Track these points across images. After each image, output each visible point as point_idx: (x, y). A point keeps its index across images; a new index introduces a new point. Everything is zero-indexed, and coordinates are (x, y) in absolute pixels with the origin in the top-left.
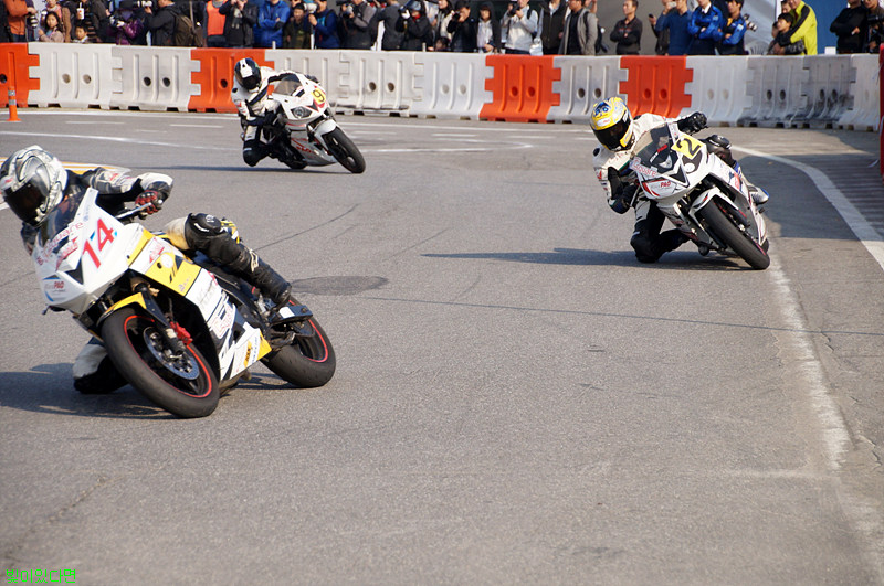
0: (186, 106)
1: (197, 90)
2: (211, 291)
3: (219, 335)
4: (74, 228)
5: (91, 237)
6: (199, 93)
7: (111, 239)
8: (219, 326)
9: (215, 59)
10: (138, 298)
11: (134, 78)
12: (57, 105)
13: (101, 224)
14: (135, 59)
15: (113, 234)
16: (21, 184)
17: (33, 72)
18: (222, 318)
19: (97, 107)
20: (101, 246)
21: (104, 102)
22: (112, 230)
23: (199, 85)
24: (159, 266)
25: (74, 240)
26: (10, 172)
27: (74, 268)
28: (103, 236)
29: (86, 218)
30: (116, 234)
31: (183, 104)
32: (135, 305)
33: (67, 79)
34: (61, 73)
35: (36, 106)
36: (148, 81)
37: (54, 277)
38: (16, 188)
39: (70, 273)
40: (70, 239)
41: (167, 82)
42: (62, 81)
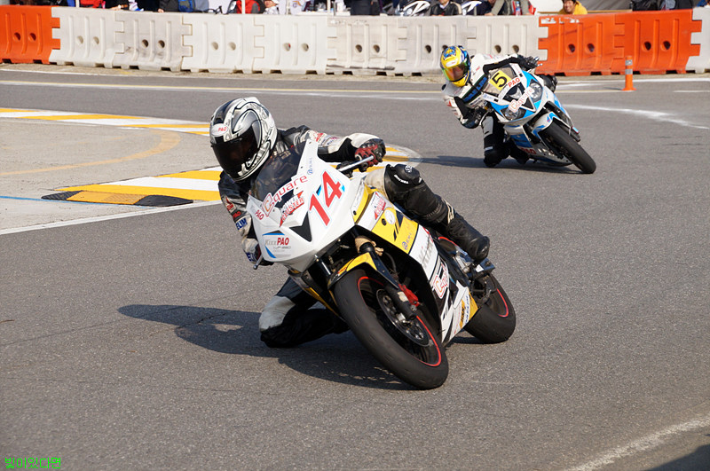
2: (430, 248)
3: (441, 295)
4: (298, 182)
5: (317, 192)
7: (339, 195)
8: (439, 286)
10: (366, 258)
13: (326, 177)
15: (340, 188)
16: (233, 136)
18: (441, 277)
20: (329, 201)
22: (339, 184)
24: (384, 222)
25: (299, 195)
26: (226, 121)
27: (300, 224)
28: (330, 191)
29: (310, 171)
30: (343, 188)
32: (365, 266)
35: (693, 72)
37: (278, 232)
38: (228, 138)
39: (295, 229)
40: (295, 193)
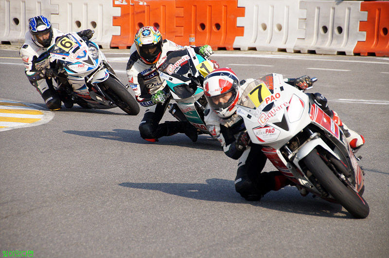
0: (352, 50)
1: (363, 36)
6: (364, 40)
9: (380, 10)
11: (315, 26)
12: (254, 49)
14: (316, 10)
17: (240, 22)
19: (284, 50)
21: (290, 47)
23: (365, 33)
31: (350, 48)
33: (265, 28)
34: (260, 23)
35: (239, 49)
36: (325, 29)
41: (340, 30)
42: (261, 29)
